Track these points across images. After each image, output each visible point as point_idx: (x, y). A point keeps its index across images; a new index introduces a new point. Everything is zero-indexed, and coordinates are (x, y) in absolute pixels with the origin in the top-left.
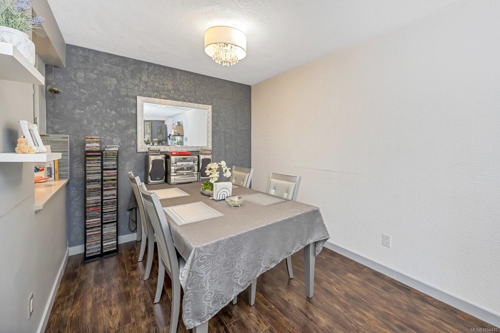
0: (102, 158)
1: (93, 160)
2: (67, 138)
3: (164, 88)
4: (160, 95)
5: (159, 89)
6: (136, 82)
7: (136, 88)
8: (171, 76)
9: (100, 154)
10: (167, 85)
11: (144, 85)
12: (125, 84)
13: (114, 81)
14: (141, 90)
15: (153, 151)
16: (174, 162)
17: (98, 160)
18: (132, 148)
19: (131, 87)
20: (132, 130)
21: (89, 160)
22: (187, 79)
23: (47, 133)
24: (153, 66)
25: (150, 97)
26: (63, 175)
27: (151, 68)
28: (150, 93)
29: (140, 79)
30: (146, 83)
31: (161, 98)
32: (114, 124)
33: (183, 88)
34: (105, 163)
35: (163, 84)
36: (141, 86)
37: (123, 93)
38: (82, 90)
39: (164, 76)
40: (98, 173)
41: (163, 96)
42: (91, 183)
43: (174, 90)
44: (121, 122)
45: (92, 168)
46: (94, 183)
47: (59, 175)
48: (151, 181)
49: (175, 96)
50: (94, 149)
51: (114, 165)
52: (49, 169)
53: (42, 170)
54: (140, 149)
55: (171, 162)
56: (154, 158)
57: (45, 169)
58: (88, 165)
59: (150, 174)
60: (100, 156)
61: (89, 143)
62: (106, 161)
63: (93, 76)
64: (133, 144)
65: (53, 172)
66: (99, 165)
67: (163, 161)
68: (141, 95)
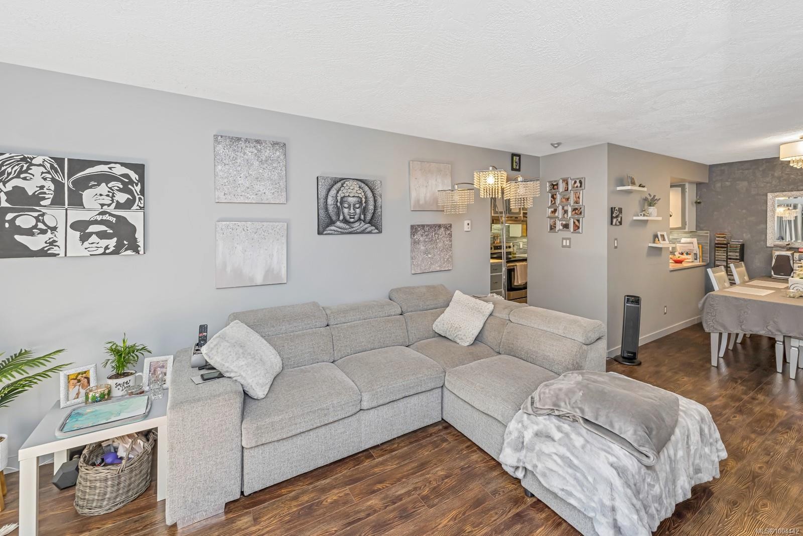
0: (727, 249)
1: (720, 250)
2: (708, 233)
6: (768, 179)
7: (768, 185)
9: (726, 246)
11: (778, 181)
12: (756, 184)
13: (745, 183)
14: (773, 186)
15: (778, 245)
16: (798, 259)
17: (724, 251)
18: (762, 243)
19: (762, 186)
21: (717, 250)
23: (696, 230)
26: (705, 259)
28: (784, 188)
29: (773, 175)
30: (779, 178)
32: (744, 221)
34: (729, 254)
36: (774, 182)
37: (753, 193)
38: (719, 197)
40: (724, 261)
44: (752, 219)
45: (719, 257)
47: (702, 259)
48: (774, 276)
50: (722, 242)
51: (737, 256)
52: (696, 254)
53: (690, 254)
54: (770, 243)
55: (795, 259)
56: (777, 253)
57: (692, 254)
58: (716, 254)
59: (773, 268)
60: (725, 247)
61: (719, 237)
62: (730, 252)
63: (728, 184)
64: (763, 238)
65: (698, 257)
66: (725, 254)
67: (789, 257)
68: (772, 192)
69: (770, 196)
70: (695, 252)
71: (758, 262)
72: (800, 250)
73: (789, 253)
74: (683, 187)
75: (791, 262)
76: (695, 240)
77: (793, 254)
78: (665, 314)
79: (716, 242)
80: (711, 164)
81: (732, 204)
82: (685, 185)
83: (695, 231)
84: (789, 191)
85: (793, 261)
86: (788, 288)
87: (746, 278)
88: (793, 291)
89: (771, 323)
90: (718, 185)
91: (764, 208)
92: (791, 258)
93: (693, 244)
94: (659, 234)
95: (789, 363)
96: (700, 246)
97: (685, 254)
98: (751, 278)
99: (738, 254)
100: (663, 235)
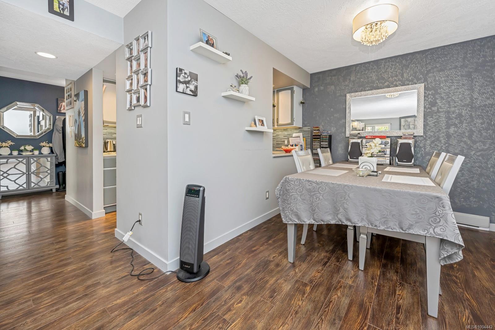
0: (320, 140)
1: (316, 141)
2: (309, 128)
3: (369, 81)
4: (365, 88)
5: (364, 83)
6: (347, 83)
7: (347, 88)
8: (375, 68)
10: (371, 77)
11: (353, 84)
12: (339, 87)
13: (333, 87)
14: (350, 88)
15: (352, 135)
16: (365, 144)
17: (318, 141)
18: (343, 134)
19: (343, 88)
20: (343, 121)
21: (314, 141)
22: (392, 65)
24: (359, 66)
25: (357, 92)
27: (358, 68)
28: (357, 89)
29: (350, 79)
30: (353, 81)
31: (365, 91)
32: (332, 117)
33: (387, 75)
35: (368, 78)
36: (350, 85)
37: (338, 94)
38: (317, 99)
39: (369, 70)
41: (367, 89)
42: (315, 155)
43: (378, 80)
44: (337, 115)
45: (315, 146)
46: (316, 155)
48: (350, 160)
49: (379, 85)
50: (317, 134)
51: (326, 145)
52: (301, 146)
53: (297, 145)
54: (348, 135)
55: (363, 144)
56: (352, 141)
57: (299, 146)
58: (314, 144)
59: (349, 154)
60: (319, 138)
61: (315, 130)
62: (322, 142)
63: (322, 88)
64: (343, 131)
65: (303, 148)
66: (319, 144)
67: (359, 143)
68: (349, 93)
69: (348, 95)
70: (301, 144)
71: (340, 149)
72: (366, 138)
73: (359, 141)
74: (292, 89)
75: (361, 147)
76: (301, 134)
77: (362, 141)
78: (267, 198)
79: (314, 134)
80: (312, 73)
81: (325, 104)
82: (293, 87)
83: (302, 127)
84: (360, 91)
85: (362, 145)
86: (358, 168)
87: (331, 162)
88: (362, 170)
89: (341, 210)
90: (316, 89)
91: (344, 106)
92: (360, 144)
93: (300, 137)
94: (257, 119)
95: (359, 242)
96: (305, 139)
97: (294, 146)
98: (334, 162)
99: (327, 143)
100: (262, 121)
